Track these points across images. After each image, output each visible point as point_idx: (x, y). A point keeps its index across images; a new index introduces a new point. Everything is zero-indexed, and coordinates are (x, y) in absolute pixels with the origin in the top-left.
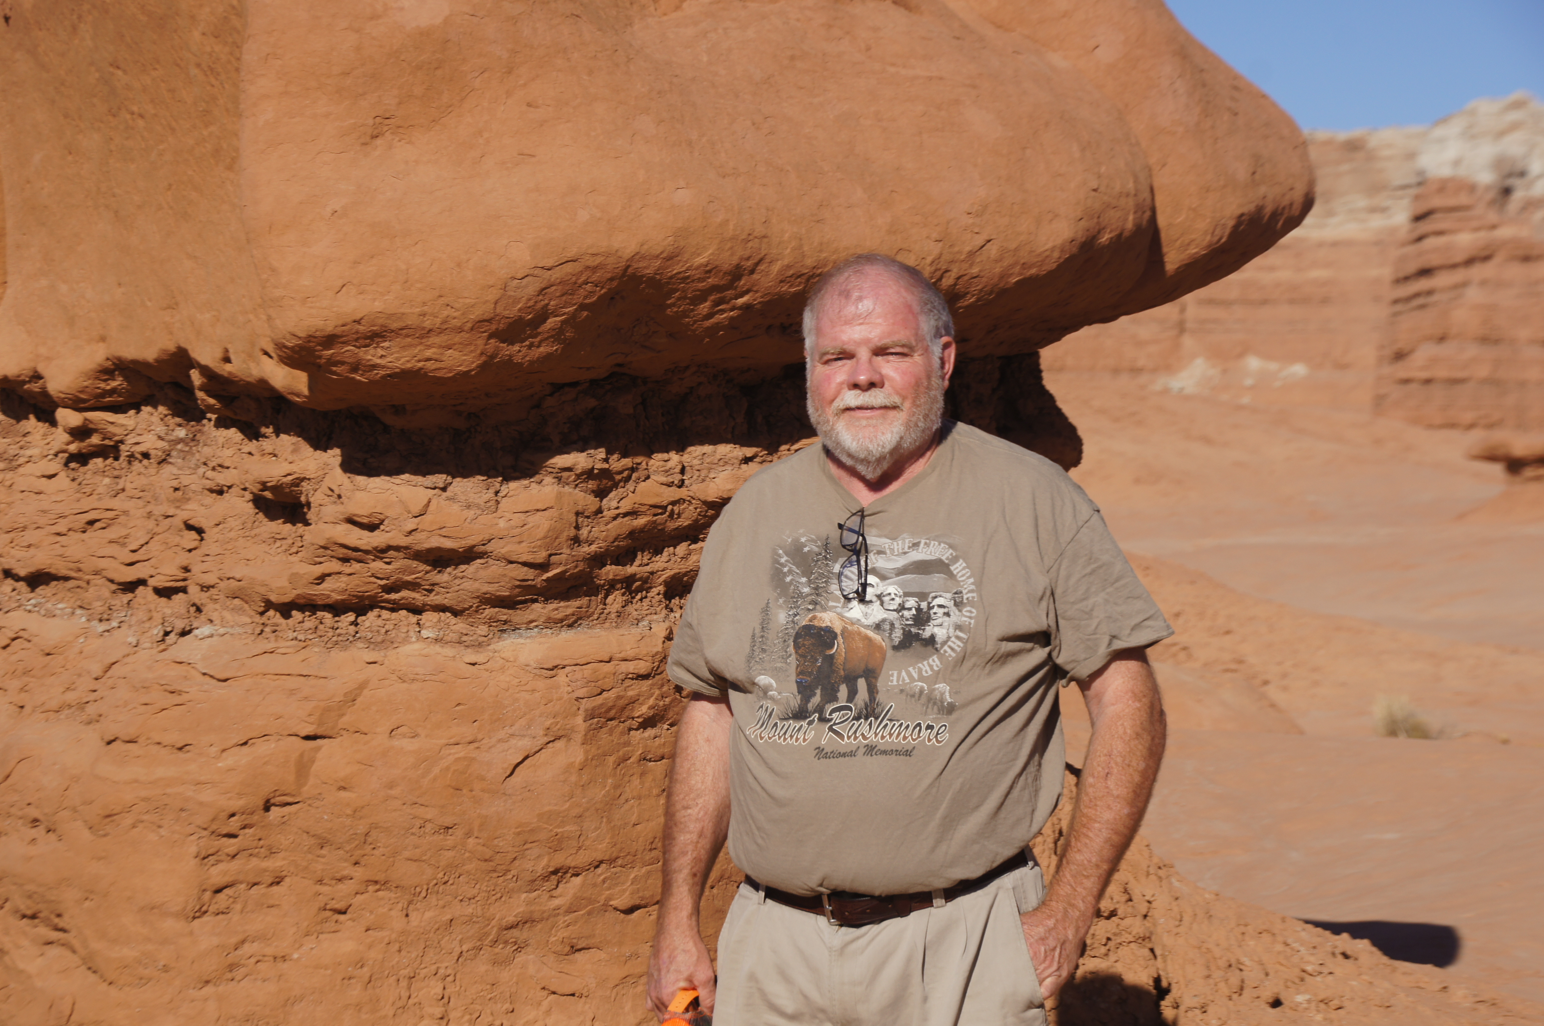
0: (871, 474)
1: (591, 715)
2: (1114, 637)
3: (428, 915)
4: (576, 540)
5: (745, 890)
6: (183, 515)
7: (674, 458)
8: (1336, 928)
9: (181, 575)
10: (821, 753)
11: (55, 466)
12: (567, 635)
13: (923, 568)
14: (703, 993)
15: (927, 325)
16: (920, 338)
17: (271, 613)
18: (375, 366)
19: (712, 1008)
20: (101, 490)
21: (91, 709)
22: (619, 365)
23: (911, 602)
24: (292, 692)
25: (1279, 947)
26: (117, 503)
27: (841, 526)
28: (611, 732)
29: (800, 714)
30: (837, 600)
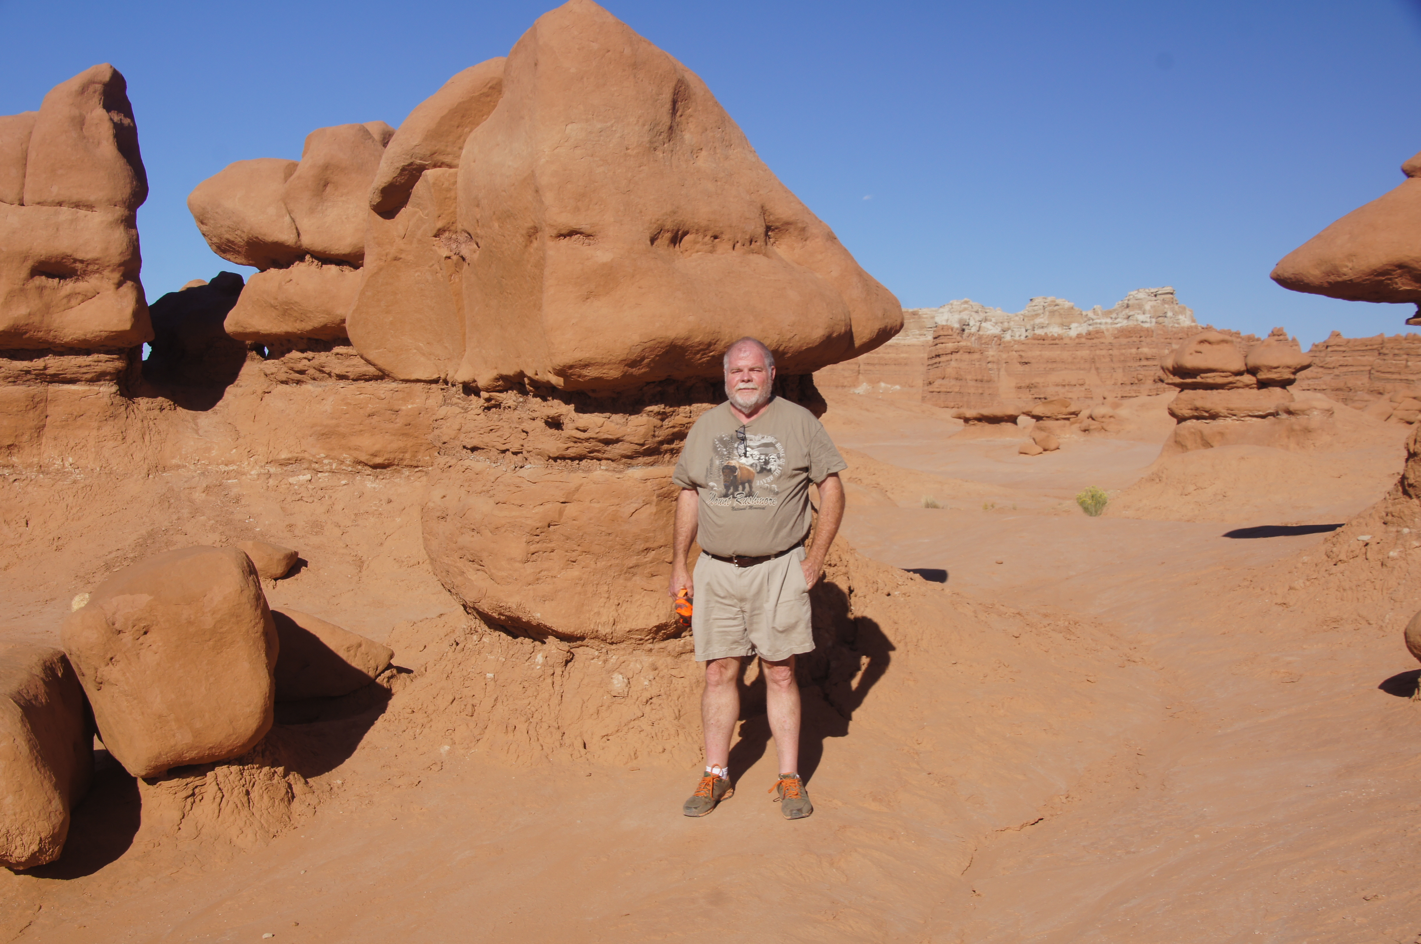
0: (747, 412)
1: (658, 496)
2: (828, 469)
3: (604, 563)
4: (654, 436)
5: (703, 555)
6: (522, 427)
7: (688, 408)
8: (909, 571)
9: (521, 448)
10: (733, 509)
11: (480, 411)
12: (651, 468)
13: (766, 445)
14: (689, 590)
15: (767, 361)
16: (764, 365)
17: (550, 460)
18: (586, 376)
19: (693, 596)
20: (495, 419)
21: (491, 493)
22: (669, 376)
23: (763, 457)
24: (557, 487)
25: (890, 576)
26: (500, 423)
27: (736, 431)
28: (665, 502)
29: (726, 496)
30: (736, 456)
